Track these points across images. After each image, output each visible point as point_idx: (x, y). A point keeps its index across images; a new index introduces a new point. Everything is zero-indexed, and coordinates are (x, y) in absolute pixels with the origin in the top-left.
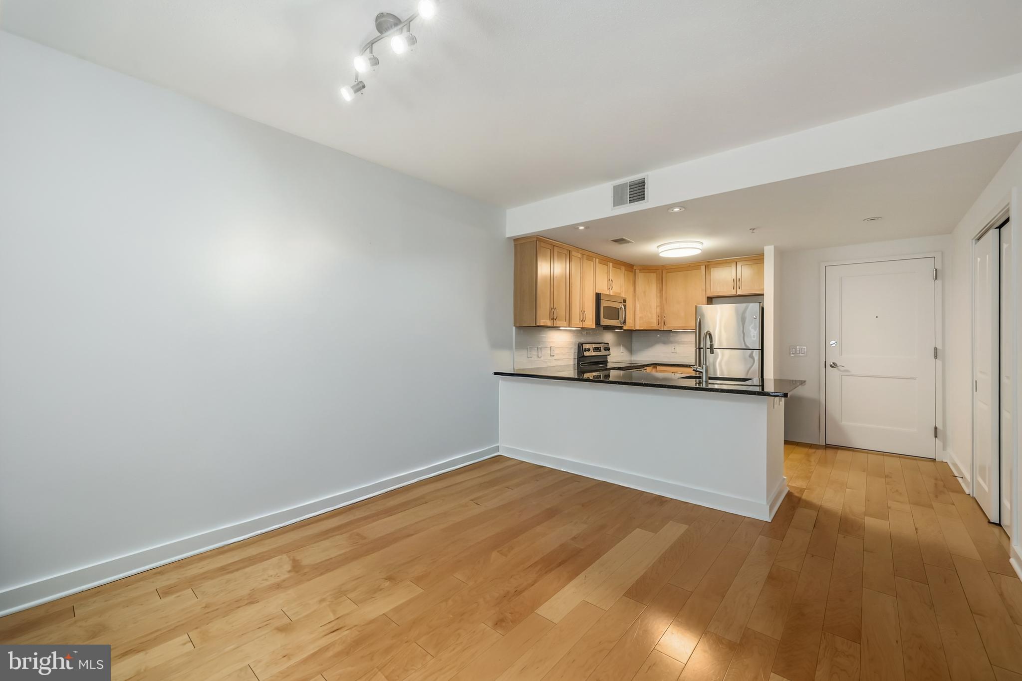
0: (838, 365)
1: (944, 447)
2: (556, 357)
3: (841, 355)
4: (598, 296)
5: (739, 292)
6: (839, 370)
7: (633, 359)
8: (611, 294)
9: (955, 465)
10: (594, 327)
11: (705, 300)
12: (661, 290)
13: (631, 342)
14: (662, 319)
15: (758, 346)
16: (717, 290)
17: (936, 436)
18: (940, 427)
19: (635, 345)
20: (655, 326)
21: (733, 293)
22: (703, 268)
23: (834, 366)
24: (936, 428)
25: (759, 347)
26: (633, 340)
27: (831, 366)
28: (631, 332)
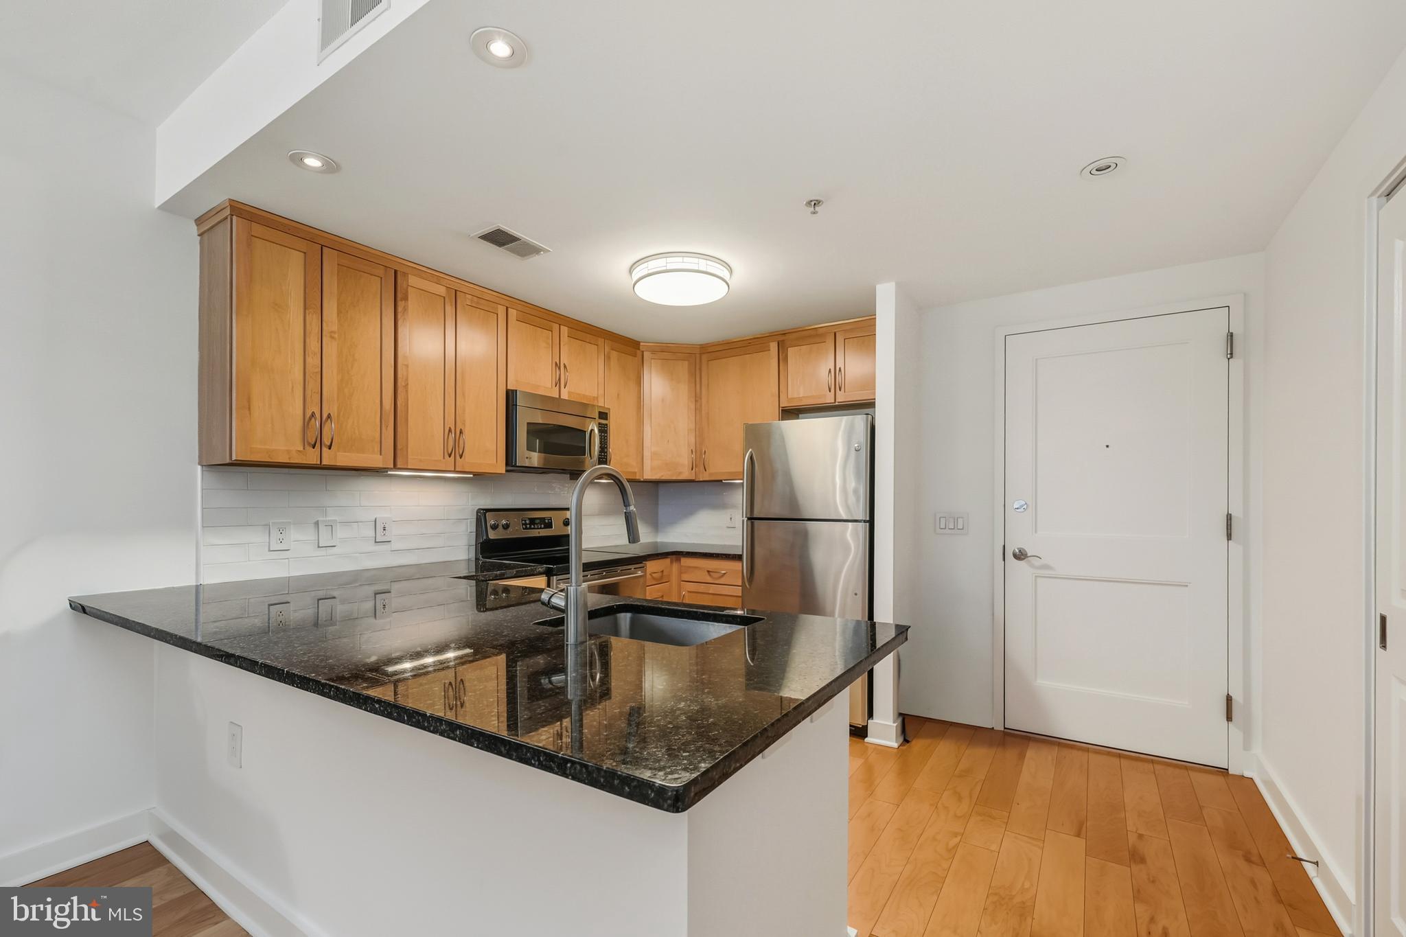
0: (1029, 555)
1: (1247, 746)
2: (395, 545)
3: (1036, 532)
4: (511, 396)
5: (842, 398)
6: (1033, 566)
7: (659, 540)
8: (565, 396)
9: (1270, 785)
10: (503, 471)
11: (776, 412)
12: (697, 398)
13: (657, 504)
14: (699, 458)
15: (862, 513)
16: (799, 392)
17: (1229, 718)
18: (1237, 697)
19: (663, 510)
20: (686, 475)
21: (829, 399)
22: (773, 346)
23: (1020, 556)
24: (1229, 699)
25: (866, 517)
26: (660, 502)
27: (1015, 556)
28: (655, 486)
